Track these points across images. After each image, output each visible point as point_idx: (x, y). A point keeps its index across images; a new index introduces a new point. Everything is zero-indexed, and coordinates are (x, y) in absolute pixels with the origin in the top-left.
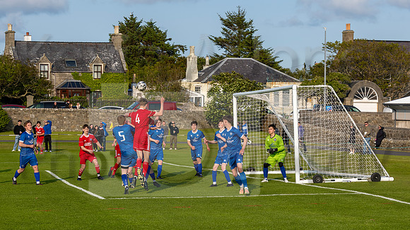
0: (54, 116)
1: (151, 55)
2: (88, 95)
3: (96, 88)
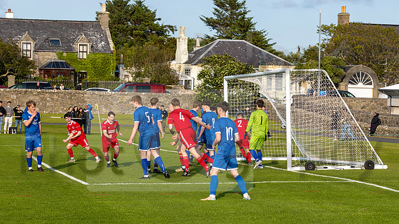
0: (37, 98)
1: (139, 35)
2: (73, 76)
3: (82, 69)
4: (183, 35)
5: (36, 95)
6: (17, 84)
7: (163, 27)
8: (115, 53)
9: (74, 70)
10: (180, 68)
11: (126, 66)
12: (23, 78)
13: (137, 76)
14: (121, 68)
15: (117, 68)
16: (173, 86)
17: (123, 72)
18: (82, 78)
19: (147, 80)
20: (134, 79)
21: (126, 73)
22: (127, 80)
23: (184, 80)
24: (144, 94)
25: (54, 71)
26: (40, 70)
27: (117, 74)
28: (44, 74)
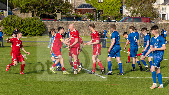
2: (95, 13)
3: (100, 8)
6: (62, 18)
10: (159, 7)
11: (127, 7)
12: (65, 14)
13: (133, 13)
14: (123, 8)
15: (121, 8)
16: (155, 18)
17: (125, 10)
18: (100, 14)
19: (139, 15)
21: (127, 11)
22: (127, 15)
23: (162, 14)
24: (137, 23)
25: (83, 10)
26: (76, 9)
27: (121, 12)
28: (78, 12)
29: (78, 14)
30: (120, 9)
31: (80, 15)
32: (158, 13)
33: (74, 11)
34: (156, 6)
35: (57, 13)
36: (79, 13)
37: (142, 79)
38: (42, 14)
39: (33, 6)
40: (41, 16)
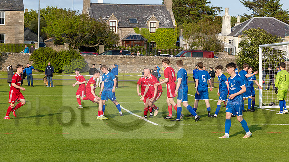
0: (120, 61)
1: (194, 15)
2: (146, 46)
3: (152, 40)
4: (227, 14)
5: (119, 59)
6: (106, 51)
7: (212, 8)
8: (177, 28)
9: (147, 41)
10: (225, 39)
11: (185, 38)
12: (110, 47)
13: (193, 45)
14: (181, 39)
15: (178, 40)
16: (219, 53)
17: (183, 42)
18: (153, 46)
19: (201, 48)
20: (191, 47)
21: (185, 43)
22: (185, 48)
23: (228, 48)
24: (198, 58)
25: (132, 42)
26: (122, 41)
27: (178, 44)
28: (125, 44)
29: (125, 46)
30: (176, 41)
31: (128, 48)
32: (223, 46)
33: (120, 43)
34: (220, 38)
35: (100, 44)
36: (127, 45)
37: (203, 126)
38: (81, 46)
39: (71, 36)
40: (80, 49)
